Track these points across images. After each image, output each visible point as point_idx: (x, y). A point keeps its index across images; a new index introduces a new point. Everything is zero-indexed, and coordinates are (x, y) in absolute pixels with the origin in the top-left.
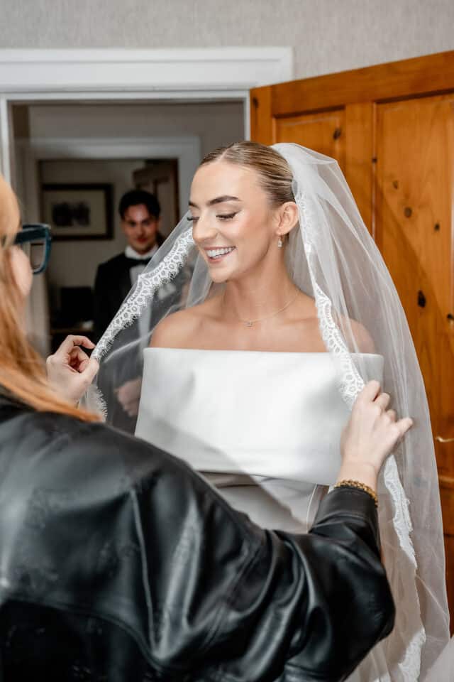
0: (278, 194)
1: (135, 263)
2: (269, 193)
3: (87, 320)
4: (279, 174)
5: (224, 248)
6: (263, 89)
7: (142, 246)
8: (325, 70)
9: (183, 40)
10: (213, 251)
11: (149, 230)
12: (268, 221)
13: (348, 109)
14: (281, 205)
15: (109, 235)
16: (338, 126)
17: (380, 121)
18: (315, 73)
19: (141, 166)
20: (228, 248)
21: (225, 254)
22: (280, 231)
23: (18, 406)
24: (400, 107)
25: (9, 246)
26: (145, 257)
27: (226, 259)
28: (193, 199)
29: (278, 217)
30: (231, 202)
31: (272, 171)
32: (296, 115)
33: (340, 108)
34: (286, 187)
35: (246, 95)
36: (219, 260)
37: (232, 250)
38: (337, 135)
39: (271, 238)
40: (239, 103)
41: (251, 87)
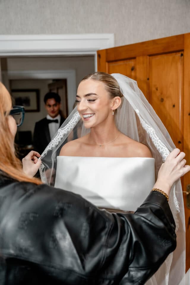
0: (112, 93)
1: (51, 121)
2: (109, 93)
3: (29, 144)
4: (113, 85)
5: (90, 114)
6: (102, 51)
7: (53, 115)
8: (127, 43)
9: (70, 31)
10: (86, 115)
11: (56, 108)
12: (108, 104)
13: (137, 58)
14: (114, 98)
15: (38, 110)
16: (133, 65)
17: (150, 63)
18: (123, 44)
19: (51, 82)
20: (92, 114)
21: (91, 117)
22: (113, 108)
23: (11, 180)
24: (158, 58)
25: (8, 115)
26: (55, 119)
27: (91, 119)
28: (78, 94)
29: (112, 102)
30: (94, 96)
31: (110, 84)
32: (116, 61)
33: (134, 58)
34: (116, 91)
35: (96, 54)
36: (87, 119)
37: (93, 115)
38: (133, 69)
39: (109, 111)
40: (93, 56)
41: (97, 50)
